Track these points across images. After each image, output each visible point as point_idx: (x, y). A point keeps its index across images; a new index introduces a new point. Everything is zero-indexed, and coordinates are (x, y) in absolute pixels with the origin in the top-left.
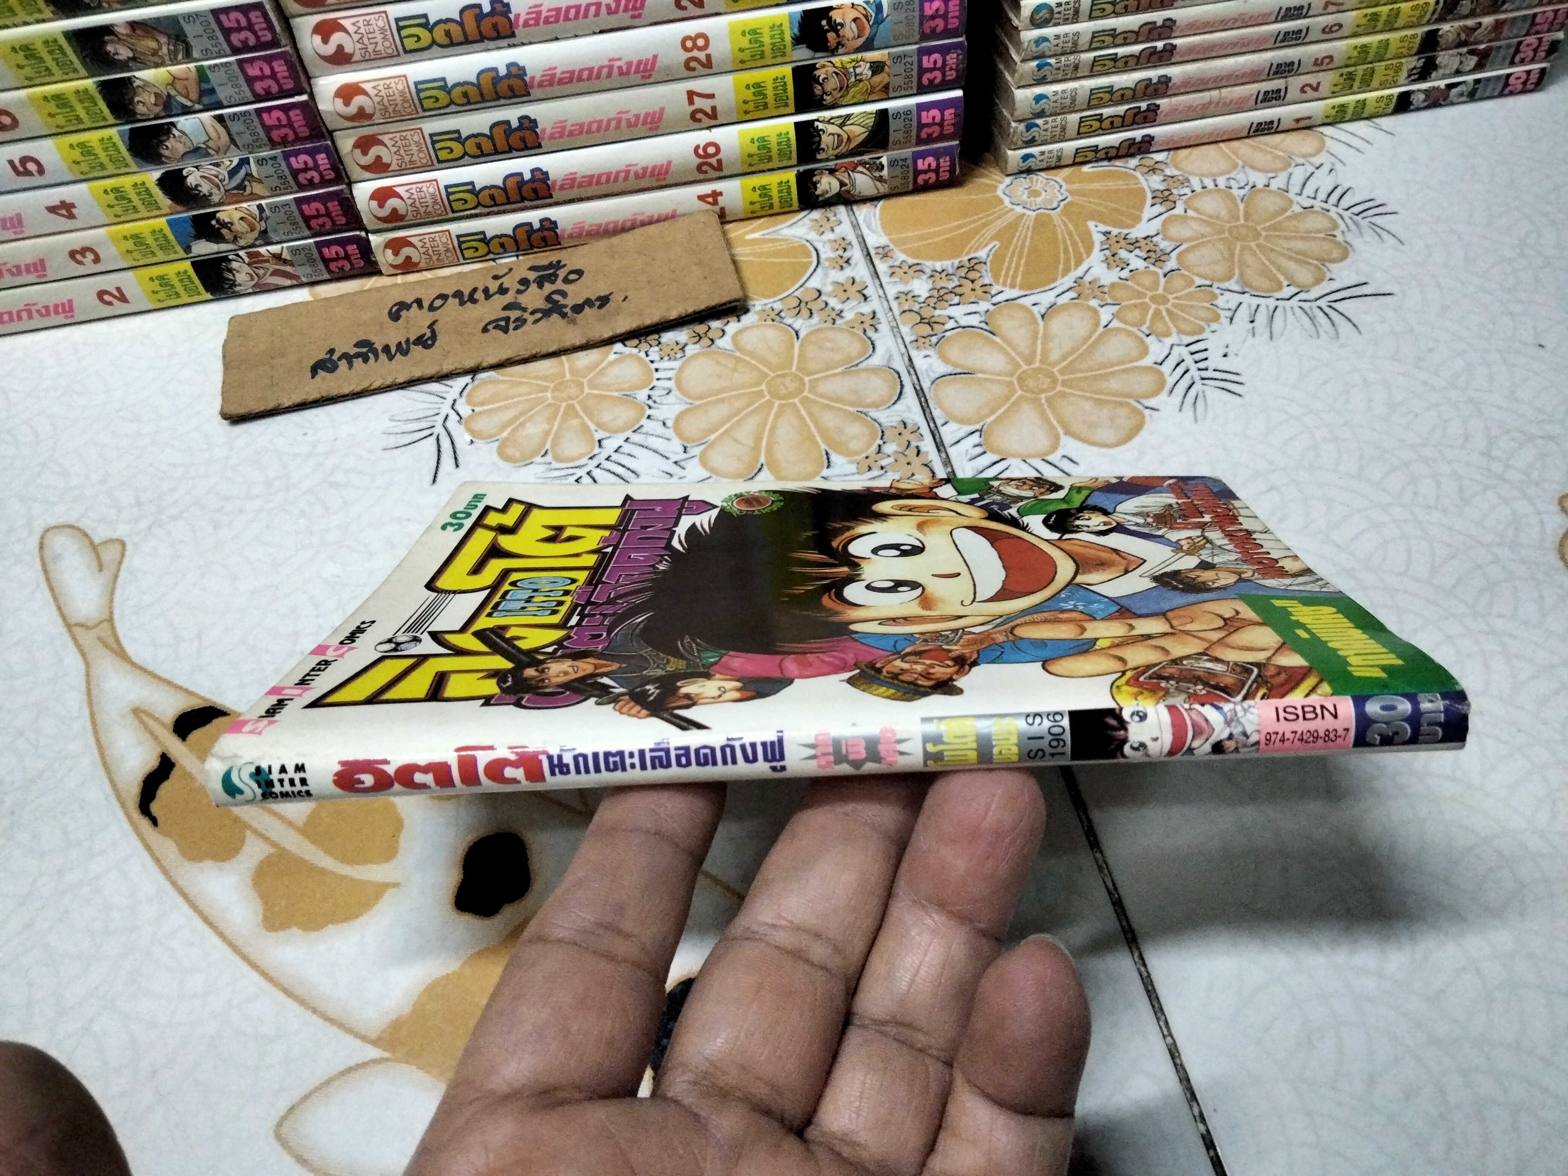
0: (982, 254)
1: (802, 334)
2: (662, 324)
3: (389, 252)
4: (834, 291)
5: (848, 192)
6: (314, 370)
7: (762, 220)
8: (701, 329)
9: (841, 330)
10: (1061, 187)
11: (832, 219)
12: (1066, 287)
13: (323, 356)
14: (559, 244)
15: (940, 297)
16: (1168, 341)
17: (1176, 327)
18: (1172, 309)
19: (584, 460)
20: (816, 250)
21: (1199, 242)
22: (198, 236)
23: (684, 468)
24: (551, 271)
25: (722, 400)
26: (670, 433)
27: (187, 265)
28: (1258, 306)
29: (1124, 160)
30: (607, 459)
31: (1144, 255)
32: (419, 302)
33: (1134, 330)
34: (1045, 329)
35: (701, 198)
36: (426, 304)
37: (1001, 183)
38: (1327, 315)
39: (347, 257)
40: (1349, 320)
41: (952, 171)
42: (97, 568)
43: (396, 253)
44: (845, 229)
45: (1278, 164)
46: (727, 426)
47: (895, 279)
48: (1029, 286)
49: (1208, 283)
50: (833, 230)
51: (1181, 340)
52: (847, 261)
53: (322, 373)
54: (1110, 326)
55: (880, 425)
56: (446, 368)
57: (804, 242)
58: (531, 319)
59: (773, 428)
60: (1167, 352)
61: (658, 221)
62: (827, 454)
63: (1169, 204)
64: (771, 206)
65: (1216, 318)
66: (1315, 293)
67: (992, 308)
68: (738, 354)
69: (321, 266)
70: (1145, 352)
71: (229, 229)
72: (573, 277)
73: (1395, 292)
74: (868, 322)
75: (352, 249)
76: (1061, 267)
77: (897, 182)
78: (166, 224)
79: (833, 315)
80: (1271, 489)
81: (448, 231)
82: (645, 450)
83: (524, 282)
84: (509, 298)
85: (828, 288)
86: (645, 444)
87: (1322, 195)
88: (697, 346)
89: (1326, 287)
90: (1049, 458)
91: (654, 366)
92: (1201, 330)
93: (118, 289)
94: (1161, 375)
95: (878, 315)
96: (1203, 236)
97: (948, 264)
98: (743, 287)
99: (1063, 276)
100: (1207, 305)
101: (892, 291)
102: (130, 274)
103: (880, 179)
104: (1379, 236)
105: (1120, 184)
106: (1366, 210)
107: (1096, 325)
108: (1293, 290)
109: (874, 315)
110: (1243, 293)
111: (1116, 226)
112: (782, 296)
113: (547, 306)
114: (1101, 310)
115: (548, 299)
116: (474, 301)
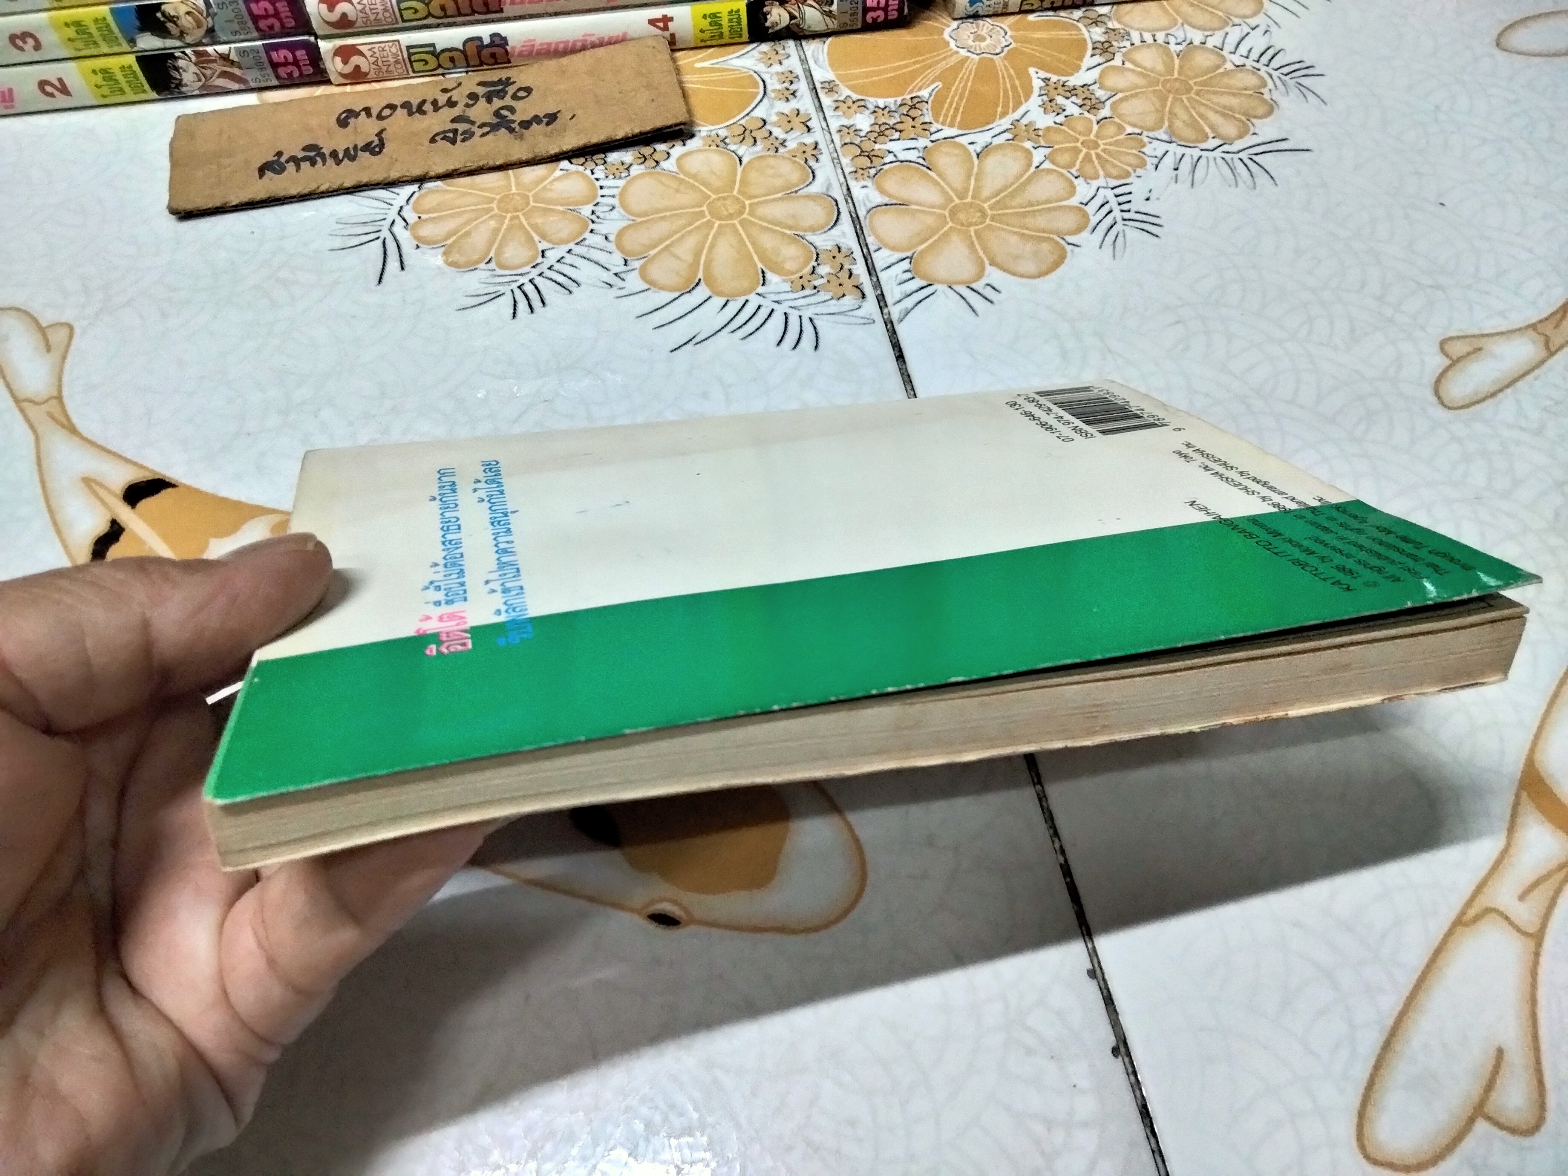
0: (924, 93)
1: (745, 160)
2: (608, 143)
3: (338, 60)
4: (779, 120)
5: (798, 25)
6: (262, 171)
7: (712, 50)
8: (646, 150)
9: (783, 157)
10: (1006, 33)
11: (781, 52)
12: (1002, 129)
13: (270, 158)
14: (509, 62)
15: (881, 132)
16: (1095, 184)
17: (1104, 170)
18: (1103, 154)
19: (527, 269)
20: (763, 81)
21: (1133, 94)
22: (143, 29)
23: (623, 280)
24: (500, 87)
25: (662, 218)
26: (611, 247)
27: (131, 60)
28: (1183, 155)
29: (1069, 11)
30: (549, 269)
31: (1080, 102)
32: (367, 111)
33: (1064, 171)
34: (979, 167)
35: (652, 22)
36: (374, 112)
37: (949, 26)
38: (1246, 166)
39: (296, 62)
40: (1268, 172)
41: (900, 10)
42: (44, 350)
43: (345, 62)
44: (793, 63)
45: (1216, 24)
46: (668, 242)
47: (839, 113)
48: (967, 125)
49: (1139, 131)
50: (781, 63)
51: (1107, 183)
52: (794, 94)
53: (269, 174)
54: (1041, 167)
55: (815, 248)
56: (394, 175)
57: (752, 73)
58: (478, 132)
59: (712, 246)
60: (1093, 193)
61: (609, 43)
62: (763, 272)
63: (1108, 56)
64: (721, 35)
65: (1143, 165)
66: (1239, 145)
67: (930, 145)
68: (682, 176)
69: (269, 71)
70: (1073, 192)
71: (175, 23)
72: (522, 94)
73: (1314, 149)
74: (810, 151)
75: (301, 54)
76: (1000, 109)
77: (847, 19)
78: (108, 11)
79: (777, 144)
80: (1178, 322)
81: (398, 41)
82: (586, 261)
83: (473, 96)
84: (456, 111)
85: (774, 118)
86: (587, 256)
87: (1254, 55)
88: (643, 167)
89: (1249, 140)
90: (974, 286)
91: (598, 184)
92: (1128, 174)
93: (60, 80)
94: (1086, 216)
95: (820, 146)
96: (1137, 87)
97: (890, 101)
98: (689, 111)
99: (1001, 118)
100: (1135, 151)
101: (834, 124)
102: (72, 64)
103: (829, 14)
104: (1305, 96)
105: (1063, 34)
106: (1294, 71)
107: (1029, 165)
108: (1218, 142)
109: (816, 146)
110: (1170, 142)
111: (1056, 74)
112: (728, 123)
113: (495, 121)
114: (1034, 152)
115: (497, 113)
116: (421, 111)
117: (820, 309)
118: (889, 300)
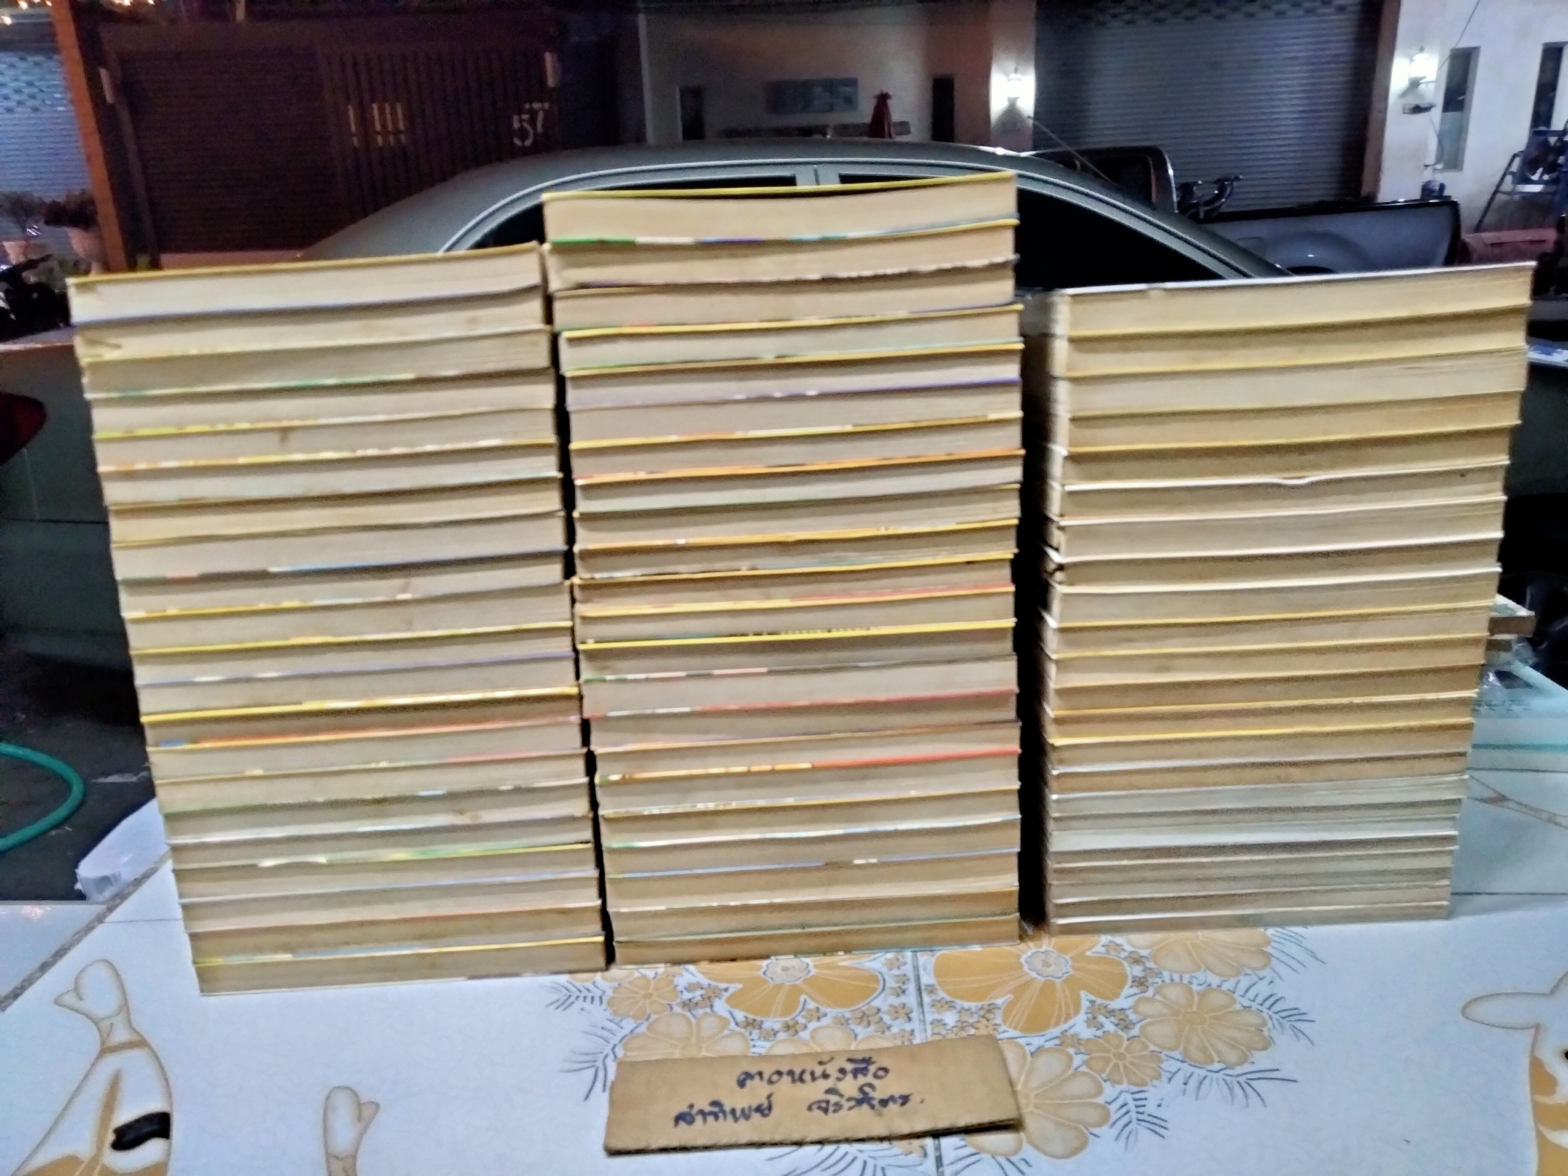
0: (999, 1002)
1: (859, 1037)
4: (889, 1011)
6: (677, 1120)
9: (887, 1038)
10: (1067, 963)
11: (901, 960)
12: (1054, 1036)
13: (685, 1109)
15: (962, 1028)
16: (1119, 1088)
17: (1128, 1079)
18: (1129, 1065)
20: (884, 980)
21: (1158, 1019)
24: (864, 1064)
28: (1192, 1073)
31: (1116, 1021)
32: (760, 1074)
33: (1096, 1075)
34: (1032, 1063)
36: (766, 1076)
37: (1024, 952)
38: (1242, 1088)
40: (1259, 1095)
44: (908, 968)
45: (1232, 972)
47: (933, 1010)
48: (1028, 1031)
49: (1159, 1050)
50: (899, 967)
51: (1128, 1088)
52: (904, 992)
53: (682, 1124)
54: (1079, 1069)
56: (778, 1137)
57: (877, 973)
58: (847, 1105)
60: (1116, 1095)
63: (1144, 988)
65: (1158, 1077)
66: (1239, 1070)
70: (1100, 1092)
72: (881, 1073)
73: (1300, 1080)
74: (907, 1035)
76: (1053, 1021)
79: (885, 1028)
83: (843, 1071)
84: (830, 1083)
85: (885, 1008)
87: (1260, 999)
88: (786, 1034)
89: (1247, 1067)
90: (1013, 1159)
91: (752, 1043)
92: (1145, 1084)
94: (1108, 1114)
95: (915, 1033)
96: (1162, 1014)
97: (973, 1005)
98: (1018, 1108)
99: (1054, 1027)
100: (1154, 1066)
101: (929, 1018)
104: (1297, 1036)
105: (1111, 968)
106: (1291, 1016)
107: (1069, 1066)
108: (1221, 1066)
109: (913, 1031)
110: (1183, 1062)
111: (1101, 998)
112: (853, 1008)
113: (860, 1096)
114: (1075, 1056)
115: (861, 1089)
116: (801, 1080)
117: (890, 1161)
118: (946, 1161)
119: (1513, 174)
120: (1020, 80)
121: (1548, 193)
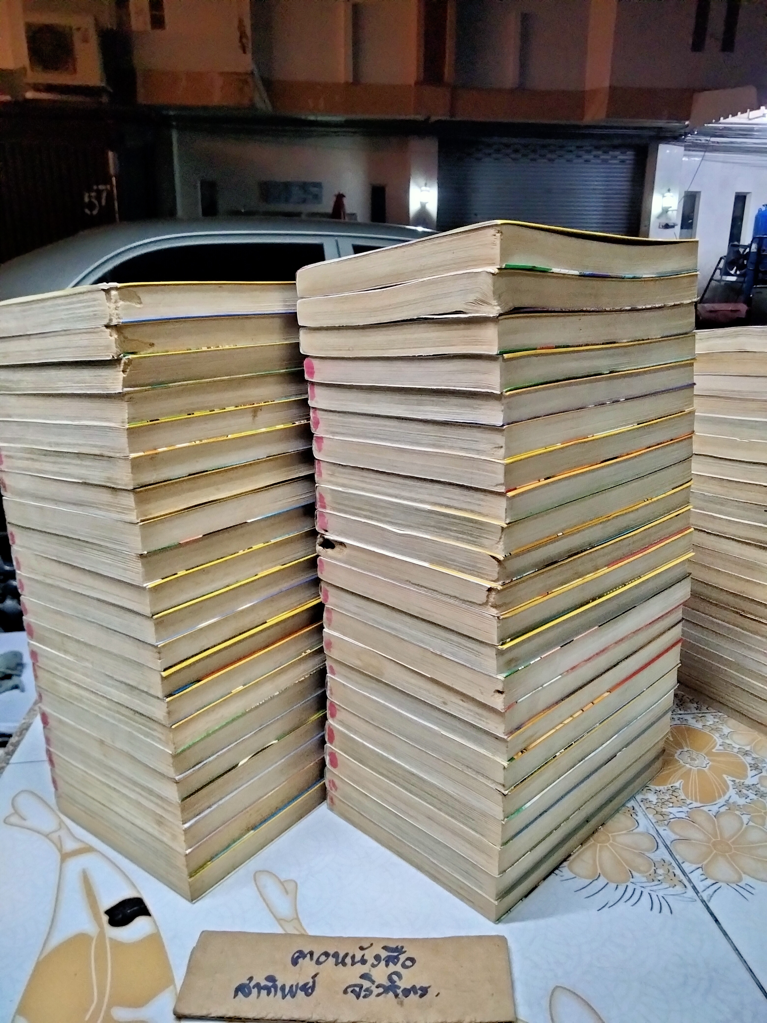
0: (677, 784)
6: (237, 991)
10: (705, 757)
12: (722, 804)
13: (245, 981)
15: (662, 803)
24: (396, 954)
31: (755, 793)
32: (311, 954)
33: (760, 827)
34: (718, 823)
36: (315, 957)
48: (704, 801)
53: (240, 996)
54: (749, 824)
55: (652, 860)
58: (376, 991)
62: (630, 871)
63: (759, 771)
67: (689, 810)
72: (408, 963)
76: (717, 795)
83: (378, 958)
84: (366, 969)
90: (739, 884)
97: (662, 788)
99: (719, 799)
105: (732, 759)
107: (742, 824)
111: (738, 779)
113: (387, 983)
114: (742, 816)
115: (390, 978)
116: (344, 964)
117: (666, 892)
118: (699, 889)
119: (720, 269)
120: (429, 191)
121: (740, 282)
